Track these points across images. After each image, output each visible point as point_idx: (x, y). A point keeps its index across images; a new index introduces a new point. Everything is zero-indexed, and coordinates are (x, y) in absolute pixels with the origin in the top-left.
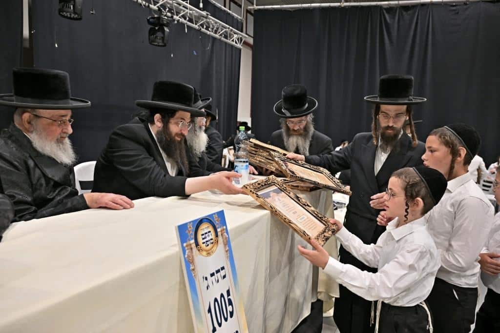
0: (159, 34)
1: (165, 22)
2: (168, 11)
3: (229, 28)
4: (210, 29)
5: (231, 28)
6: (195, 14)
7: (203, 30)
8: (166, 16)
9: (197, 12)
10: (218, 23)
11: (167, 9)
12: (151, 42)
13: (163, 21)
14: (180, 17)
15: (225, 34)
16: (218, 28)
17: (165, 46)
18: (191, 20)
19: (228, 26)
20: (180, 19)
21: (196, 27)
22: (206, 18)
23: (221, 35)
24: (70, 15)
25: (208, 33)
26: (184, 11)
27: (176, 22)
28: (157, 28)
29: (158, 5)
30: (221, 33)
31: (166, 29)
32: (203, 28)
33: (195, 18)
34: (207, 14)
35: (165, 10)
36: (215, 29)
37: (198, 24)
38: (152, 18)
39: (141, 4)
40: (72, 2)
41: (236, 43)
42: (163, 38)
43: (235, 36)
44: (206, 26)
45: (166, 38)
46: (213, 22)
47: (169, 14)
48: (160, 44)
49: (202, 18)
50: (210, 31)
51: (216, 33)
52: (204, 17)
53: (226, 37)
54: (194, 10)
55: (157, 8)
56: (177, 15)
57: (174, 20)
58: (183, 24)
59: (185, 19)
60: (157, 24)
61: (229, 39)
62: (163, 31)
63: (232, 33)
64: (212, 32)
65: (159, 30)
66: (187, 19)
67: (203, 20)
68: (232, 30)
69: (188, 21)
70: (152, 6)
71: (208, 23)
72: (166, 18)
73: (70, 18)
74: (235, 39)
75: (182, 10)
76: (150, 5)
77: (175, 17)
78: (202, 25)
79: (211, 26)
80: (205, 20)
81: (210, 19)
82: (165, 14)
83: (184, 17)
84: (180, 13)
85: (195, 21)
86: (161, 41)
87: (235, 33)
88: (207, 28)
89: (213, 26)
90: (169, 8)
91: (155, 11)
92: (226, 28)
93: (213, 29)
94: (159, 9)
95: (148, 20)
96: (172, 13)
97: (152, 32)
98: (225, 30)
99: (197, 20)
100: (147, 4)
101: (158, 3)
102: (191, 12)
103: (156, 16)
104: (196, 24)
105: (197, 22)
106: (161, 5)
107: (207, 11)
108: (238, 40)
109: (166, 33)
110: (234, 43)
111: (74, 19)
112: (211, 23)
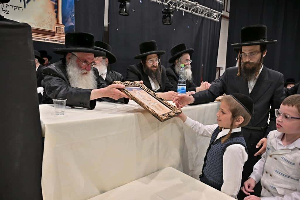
0: (168, 18)
1: (171, 11)
2: (174, 5)
3: (210, 10)
4: (198, 12)
5: (211, 9)
6: (189, 4)
7: (194, 13)
8: (172, 8)
9: (190, 3)
10: (203, 7)
11: (173, 4)
12: (164, 23)
13: (170, 11)
14: (180, 7)
15: (208, 13)
16: (203, 11)
17: (171, 24)
18: (186, 8)
19: (210, 9)
20: (180, 8)
21: (190, 11)
22: (196, 5)
23: (205, 15)
24: (124, 13)
25: (197, 14)
26: (183, 3)
27: (178, 10)
28: (167, 15)
29: (168, 2)
30: (205, 13)
31: (172, 15)
32: (194, 12)
33: (189, 7)
34: (197, 4)
35: (172, 4)
36: (201, 11)
37: (191, 10)
38: (164, 10)
39: (158, 3)
40: (125, 7)
41: (215, 18)
42: (170, 20)
43: (215, 14)
44: (196, 10)
45: (171, 20)
46: (200, 8)
47: (174, 7)
48: (168, 24)
49: (193, 6)
50: (198, 13)
51: (202, 13)
52: (194, 5)
53: (208, 16)
54: (189, 2)
55: (167, 4)
56: (179, 6)
57: (177, 9)
58: (182, 11)
59: (183, 8)
60: (167, 13)
61: (210, 16)
62: (170, 16)
63: (213, 13)
64: (199, 13)
65: (167, 16)
66: (185, 8)
67: (194, 7)
68: (212, 11)
69: (185, 9)
70: (165, 3)
71: (197, 8)
72: (172, 9)
73: (124, 15)
74: (215, 16)
75: (181, 3)
76: (164, 3)
77: (178, 8)
78: (193, 10)
79: (199, 10)
80: (195, 7)
81: (198, 6)
82: (171, 6)
83: (183, 7)
84: (180, 5)
85: (189, 8)
86: (169, 22)
87: (214, 13)
88: (196, 12)
89: (200, 10)
90: (174, 3)
91: (166, 6)
92: (208, 10)
93: (200, 12)
94: (169, 5)
95: (162, 11)
96: (176, 6)
97: (164, 17)
98: (207, 11)
99: (190, 7)
100: (162, 3)
101: (168, 1)
102: (187, 3)
103: (166, 8)
104: (190, 10)
105: (190, 9)
106: (170, 2)
107: (196, 2)
108: (216, 16)
109: (171, 17)
110: (214, 19)
111: (125, 15)
112: (199, 8)
